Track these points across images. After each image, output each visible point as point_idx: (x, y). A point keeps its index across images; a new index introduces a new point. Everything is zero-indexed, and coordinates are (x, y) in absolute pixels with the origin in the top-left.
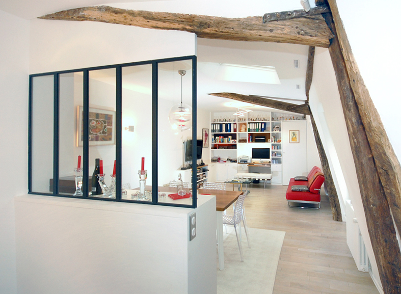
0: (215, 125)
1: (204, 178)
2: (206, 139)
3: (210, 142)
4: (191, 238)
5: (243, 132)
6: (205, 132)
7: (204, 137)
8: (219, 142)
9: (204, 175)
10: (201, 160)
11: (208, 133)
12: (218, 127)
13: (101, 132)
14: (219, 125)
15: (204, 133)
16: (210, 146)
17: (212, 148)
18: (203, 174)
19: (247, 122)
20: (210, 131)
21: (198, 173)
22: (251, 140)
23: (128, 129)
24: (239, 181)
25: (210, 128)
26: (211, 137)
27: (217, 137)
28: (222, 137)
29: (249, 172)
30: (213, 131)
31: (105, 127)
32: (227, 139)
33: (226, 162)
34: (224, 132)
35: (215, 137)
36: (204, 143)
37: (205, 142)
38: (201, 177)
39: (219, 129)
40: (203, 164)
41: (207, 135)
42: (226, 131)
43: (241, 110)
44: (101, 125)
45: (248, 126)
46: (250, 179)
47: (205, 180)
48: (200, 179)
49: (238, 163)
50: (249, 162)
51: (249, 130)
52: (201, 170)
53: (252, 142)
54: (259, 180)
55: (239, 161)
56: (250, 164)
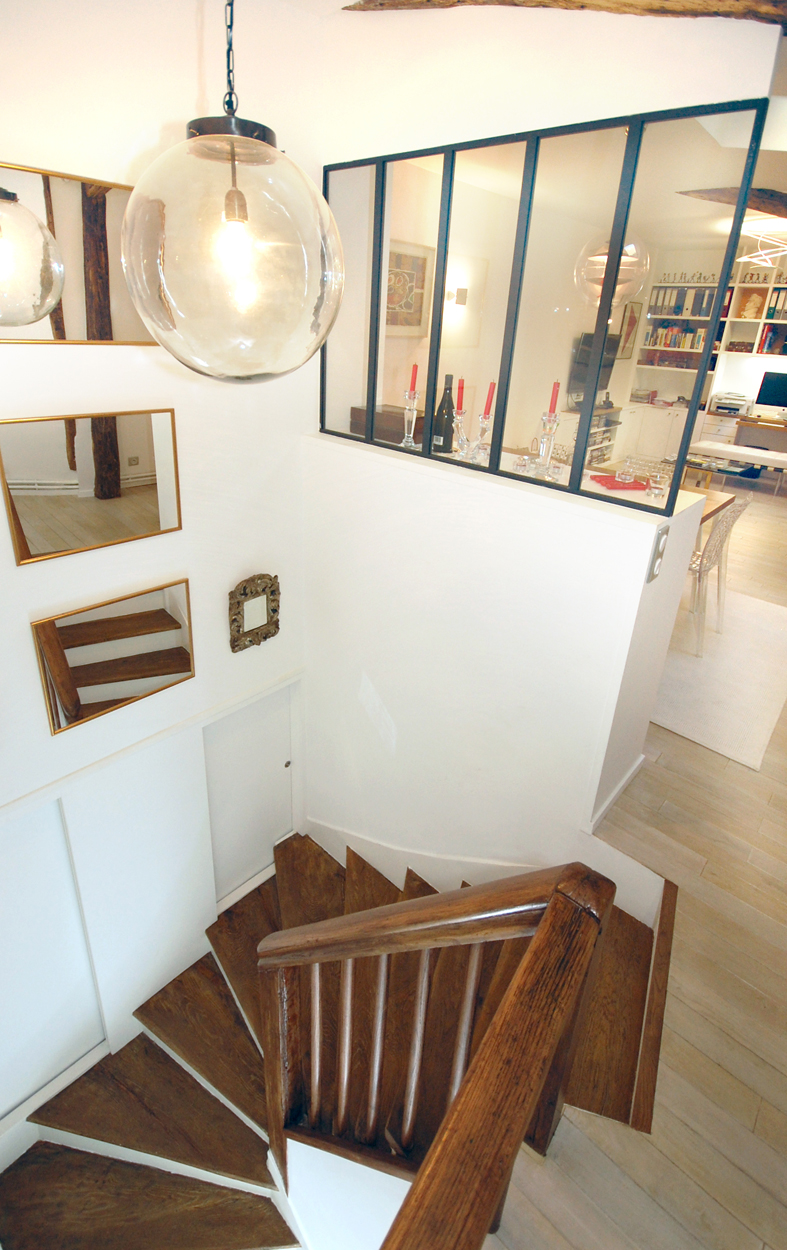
0: (662, 293)
1: (606, 443)
2: (628, 335)
3: (639, 343)
4: (651, 577)
5: (749, 317)
6: (632, 312)
7: (625, 328)
8: (666, 345)
9: (608, 435)
10: (605, 391)
11: (637, 315)
12: (671, 300)
13: (402, 303)
14: (675, 293)
15: (628, 314)
16: (636, 356)
17: (639, 363)
18: (605, 432)
19: (771, 285)
20: (645, 308)
21: (594, 426)
22: (770, 346)
23: (455, 298)
24: (704, 465)
25: (647, 301)
26: (643, 328)
27: (661, 331)
28: (676, 329)
29: (737, 443)
30: (653, 309)
31: (411, 289)
32: (690, 336)
33: (671, 404)
34: (686, 315)
35: (655, 330)
36: (621, 344)
37: (626, 341)
38: (599, 438)
39: (673, 304)
40: (608, 405)
41: (633, 322)
42: (693, 313)
43: (765, 246)
44: (404, 285)
45: (771, 300)
46: (733, 463)
47: (607, 447)
48: (594, 444)
49: (709, 413)
50: (742, 412)
51: (772, 313)
52: (603, 422)
53: (771, 351)
54: (764, 467)
55: (713, 409)
56: (744, 419)
